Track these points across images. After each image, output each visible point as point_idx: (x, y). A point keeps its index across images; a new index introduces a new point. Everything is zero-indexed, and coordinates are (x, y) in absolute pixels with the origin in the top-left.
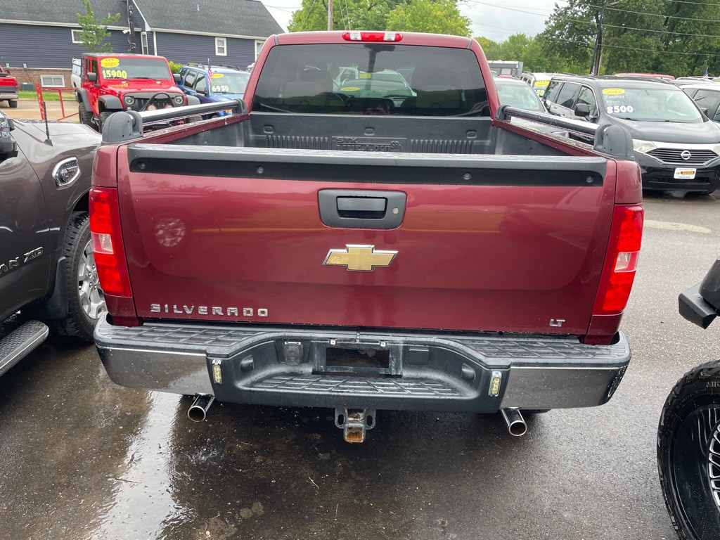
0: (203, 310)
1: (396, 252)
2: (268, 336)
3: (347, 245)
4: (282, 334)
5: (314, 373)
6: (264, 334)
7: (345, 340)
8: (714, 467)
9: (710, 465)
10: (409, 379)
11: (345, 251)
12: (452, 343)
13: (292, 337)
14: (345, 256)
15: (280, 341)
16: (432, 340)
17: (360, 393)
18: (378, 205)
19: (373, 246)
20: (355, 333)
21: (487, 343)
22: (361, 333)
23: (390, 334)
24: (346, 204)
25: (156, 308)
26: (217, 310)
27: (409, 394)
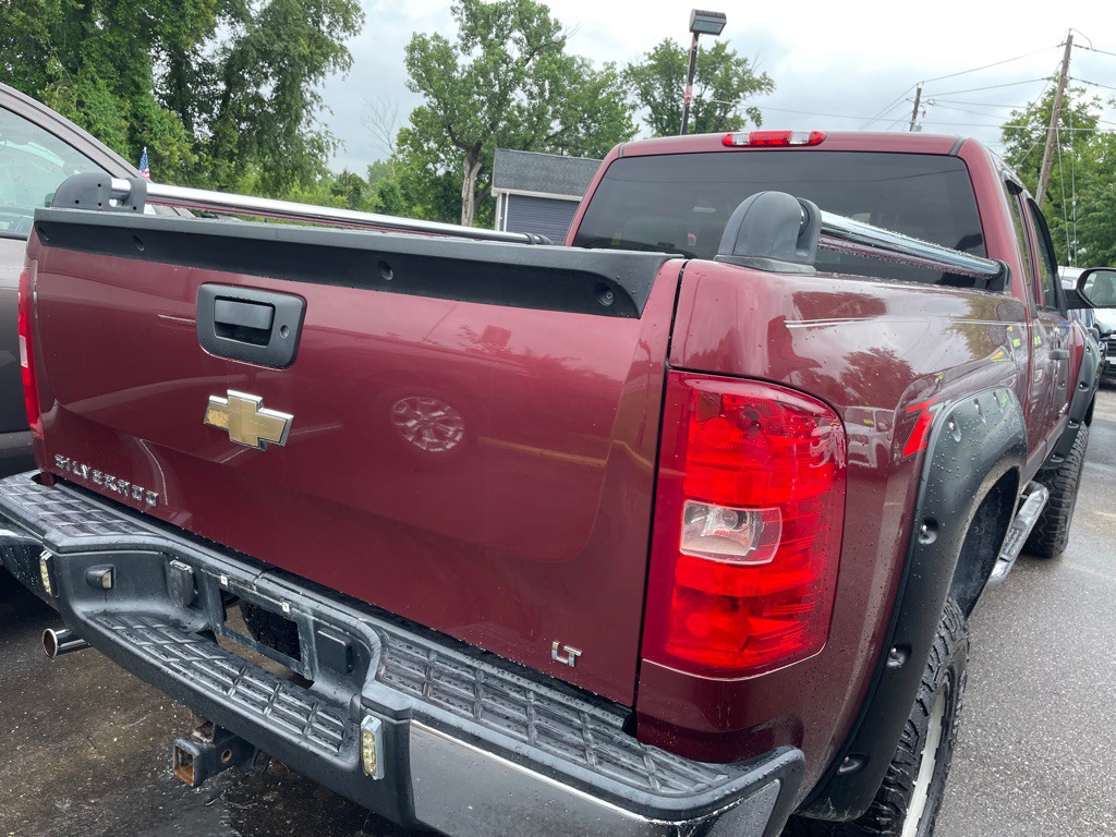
0: (97, 476)
1: (290, 419)
2: (149, 540)
3: (229, 392)
4: (169, 544)
5: (204, 632)
6: (148, 537)
7: (241, 581)
11: (226, 401)
12: (374, 638)
13: (182, 553)
14: (225, 412)
16: (354, 623)
17: (198, 683)
19: (259, 399)
20: (258, 572)
22: (265, 575)
23: (301, 590)
25: (60, 461)
26: (109, 480)
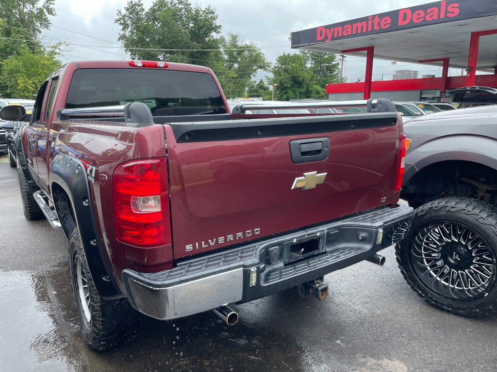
0: (221, 240)
1: (326, 173)
2: (262, 246)
3: (305, 174)
4: (268, 244)
5: (286, 265)
6: (260, 246)
7: (300, 237)
8: (426, 260)
9: (424, 260)
10: (331, 252)
11: (303, 177)
12: (349, 223)
13: (274, 243)
14: (304, 180)
15: (267, 248)
16: (339, 224)
18: (319, 146)
19: (316, 172)
20: (303, 231)
21: (362, 218)
22: (306, 230)
23: (320, 227)
24: (305, 148)
25: (189, 247)
26: (230, 237)
27: (344, 257)
